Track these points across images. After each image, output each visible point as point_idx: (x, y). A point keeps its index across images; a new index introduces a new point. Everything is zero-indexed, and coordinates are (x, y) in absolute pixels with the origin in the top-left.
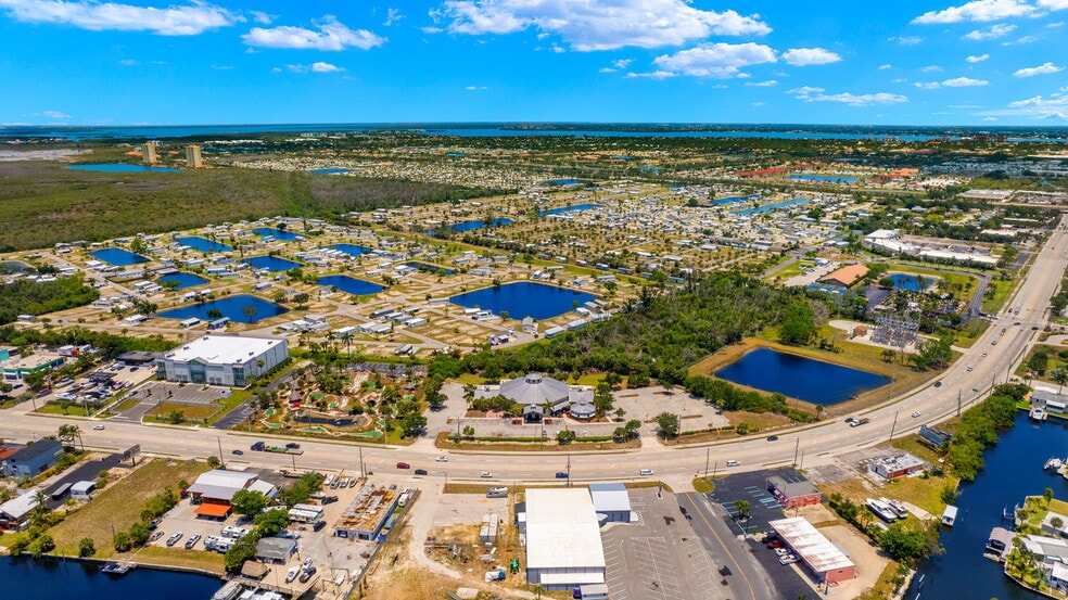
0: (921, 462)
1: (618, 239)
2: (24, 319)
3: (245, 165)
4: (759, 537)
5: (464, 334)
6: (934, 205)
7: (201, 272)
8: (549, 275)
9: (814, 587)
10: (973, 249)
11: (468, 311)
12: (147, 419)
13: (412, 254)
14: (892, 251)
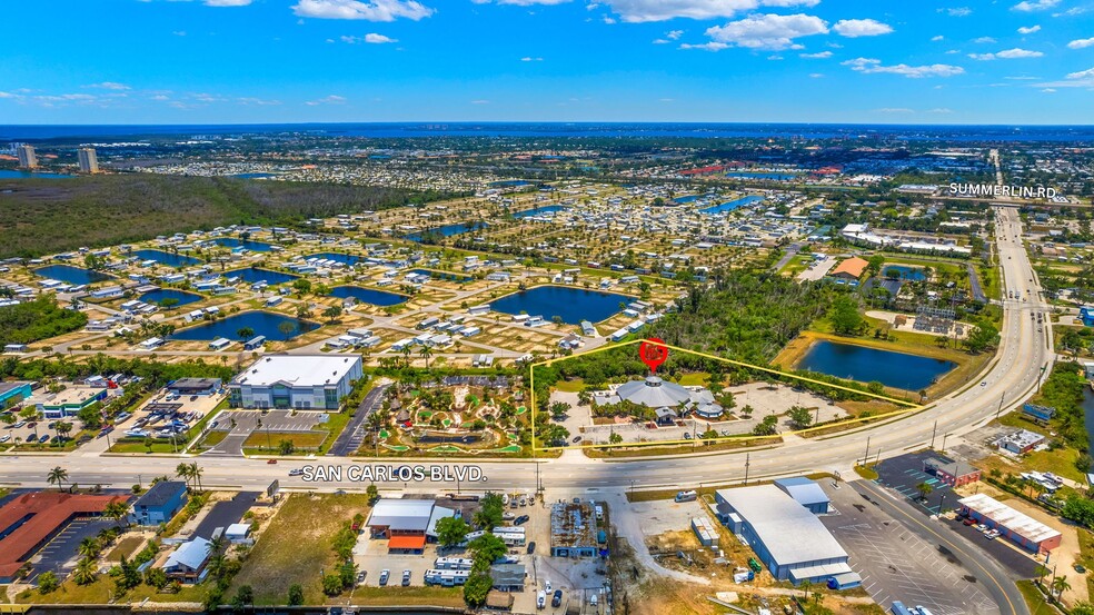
0: (1042, 437)
1: (610, 239)
2: (13, 349)
3: (149, 170)
4: (951, 515)
5: (528, 341)
6: (881, 199)
7: (188, 288)
8: (571, 279)
9: (1032, 557)
10: (941, 240)
11: (517, 317)
12: (249, 452)
13: (413, 261)
14: (876, 244)
